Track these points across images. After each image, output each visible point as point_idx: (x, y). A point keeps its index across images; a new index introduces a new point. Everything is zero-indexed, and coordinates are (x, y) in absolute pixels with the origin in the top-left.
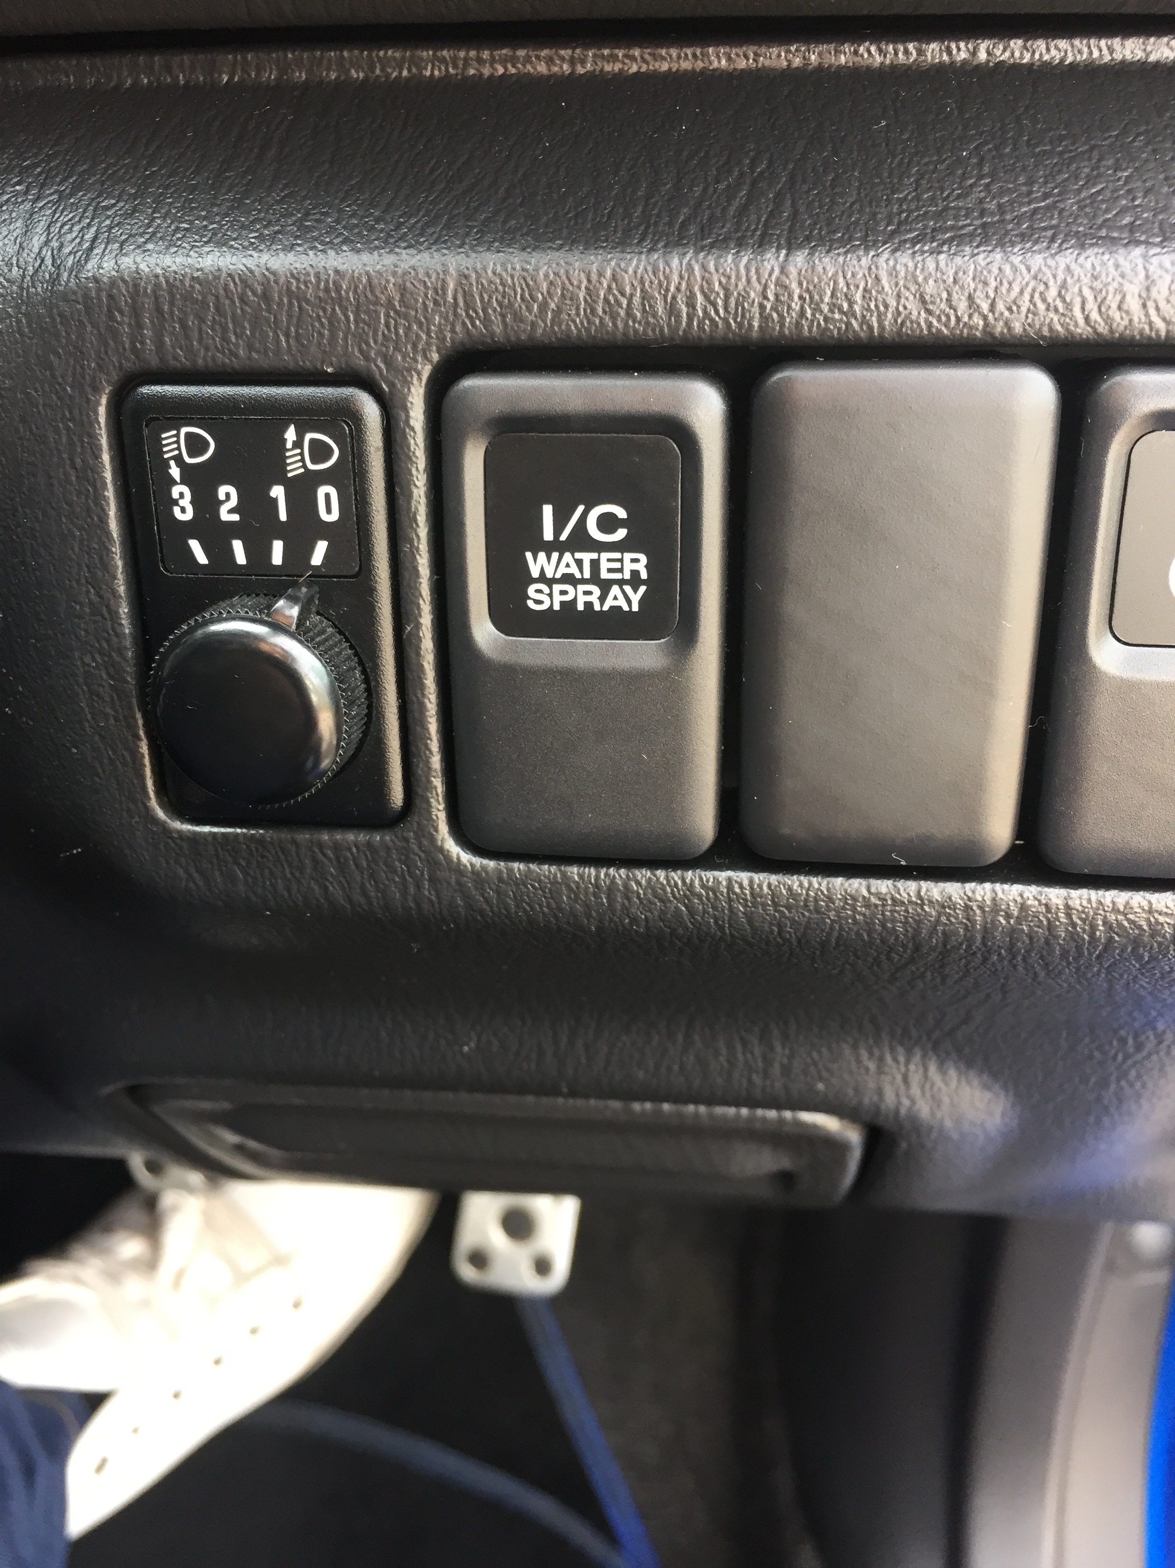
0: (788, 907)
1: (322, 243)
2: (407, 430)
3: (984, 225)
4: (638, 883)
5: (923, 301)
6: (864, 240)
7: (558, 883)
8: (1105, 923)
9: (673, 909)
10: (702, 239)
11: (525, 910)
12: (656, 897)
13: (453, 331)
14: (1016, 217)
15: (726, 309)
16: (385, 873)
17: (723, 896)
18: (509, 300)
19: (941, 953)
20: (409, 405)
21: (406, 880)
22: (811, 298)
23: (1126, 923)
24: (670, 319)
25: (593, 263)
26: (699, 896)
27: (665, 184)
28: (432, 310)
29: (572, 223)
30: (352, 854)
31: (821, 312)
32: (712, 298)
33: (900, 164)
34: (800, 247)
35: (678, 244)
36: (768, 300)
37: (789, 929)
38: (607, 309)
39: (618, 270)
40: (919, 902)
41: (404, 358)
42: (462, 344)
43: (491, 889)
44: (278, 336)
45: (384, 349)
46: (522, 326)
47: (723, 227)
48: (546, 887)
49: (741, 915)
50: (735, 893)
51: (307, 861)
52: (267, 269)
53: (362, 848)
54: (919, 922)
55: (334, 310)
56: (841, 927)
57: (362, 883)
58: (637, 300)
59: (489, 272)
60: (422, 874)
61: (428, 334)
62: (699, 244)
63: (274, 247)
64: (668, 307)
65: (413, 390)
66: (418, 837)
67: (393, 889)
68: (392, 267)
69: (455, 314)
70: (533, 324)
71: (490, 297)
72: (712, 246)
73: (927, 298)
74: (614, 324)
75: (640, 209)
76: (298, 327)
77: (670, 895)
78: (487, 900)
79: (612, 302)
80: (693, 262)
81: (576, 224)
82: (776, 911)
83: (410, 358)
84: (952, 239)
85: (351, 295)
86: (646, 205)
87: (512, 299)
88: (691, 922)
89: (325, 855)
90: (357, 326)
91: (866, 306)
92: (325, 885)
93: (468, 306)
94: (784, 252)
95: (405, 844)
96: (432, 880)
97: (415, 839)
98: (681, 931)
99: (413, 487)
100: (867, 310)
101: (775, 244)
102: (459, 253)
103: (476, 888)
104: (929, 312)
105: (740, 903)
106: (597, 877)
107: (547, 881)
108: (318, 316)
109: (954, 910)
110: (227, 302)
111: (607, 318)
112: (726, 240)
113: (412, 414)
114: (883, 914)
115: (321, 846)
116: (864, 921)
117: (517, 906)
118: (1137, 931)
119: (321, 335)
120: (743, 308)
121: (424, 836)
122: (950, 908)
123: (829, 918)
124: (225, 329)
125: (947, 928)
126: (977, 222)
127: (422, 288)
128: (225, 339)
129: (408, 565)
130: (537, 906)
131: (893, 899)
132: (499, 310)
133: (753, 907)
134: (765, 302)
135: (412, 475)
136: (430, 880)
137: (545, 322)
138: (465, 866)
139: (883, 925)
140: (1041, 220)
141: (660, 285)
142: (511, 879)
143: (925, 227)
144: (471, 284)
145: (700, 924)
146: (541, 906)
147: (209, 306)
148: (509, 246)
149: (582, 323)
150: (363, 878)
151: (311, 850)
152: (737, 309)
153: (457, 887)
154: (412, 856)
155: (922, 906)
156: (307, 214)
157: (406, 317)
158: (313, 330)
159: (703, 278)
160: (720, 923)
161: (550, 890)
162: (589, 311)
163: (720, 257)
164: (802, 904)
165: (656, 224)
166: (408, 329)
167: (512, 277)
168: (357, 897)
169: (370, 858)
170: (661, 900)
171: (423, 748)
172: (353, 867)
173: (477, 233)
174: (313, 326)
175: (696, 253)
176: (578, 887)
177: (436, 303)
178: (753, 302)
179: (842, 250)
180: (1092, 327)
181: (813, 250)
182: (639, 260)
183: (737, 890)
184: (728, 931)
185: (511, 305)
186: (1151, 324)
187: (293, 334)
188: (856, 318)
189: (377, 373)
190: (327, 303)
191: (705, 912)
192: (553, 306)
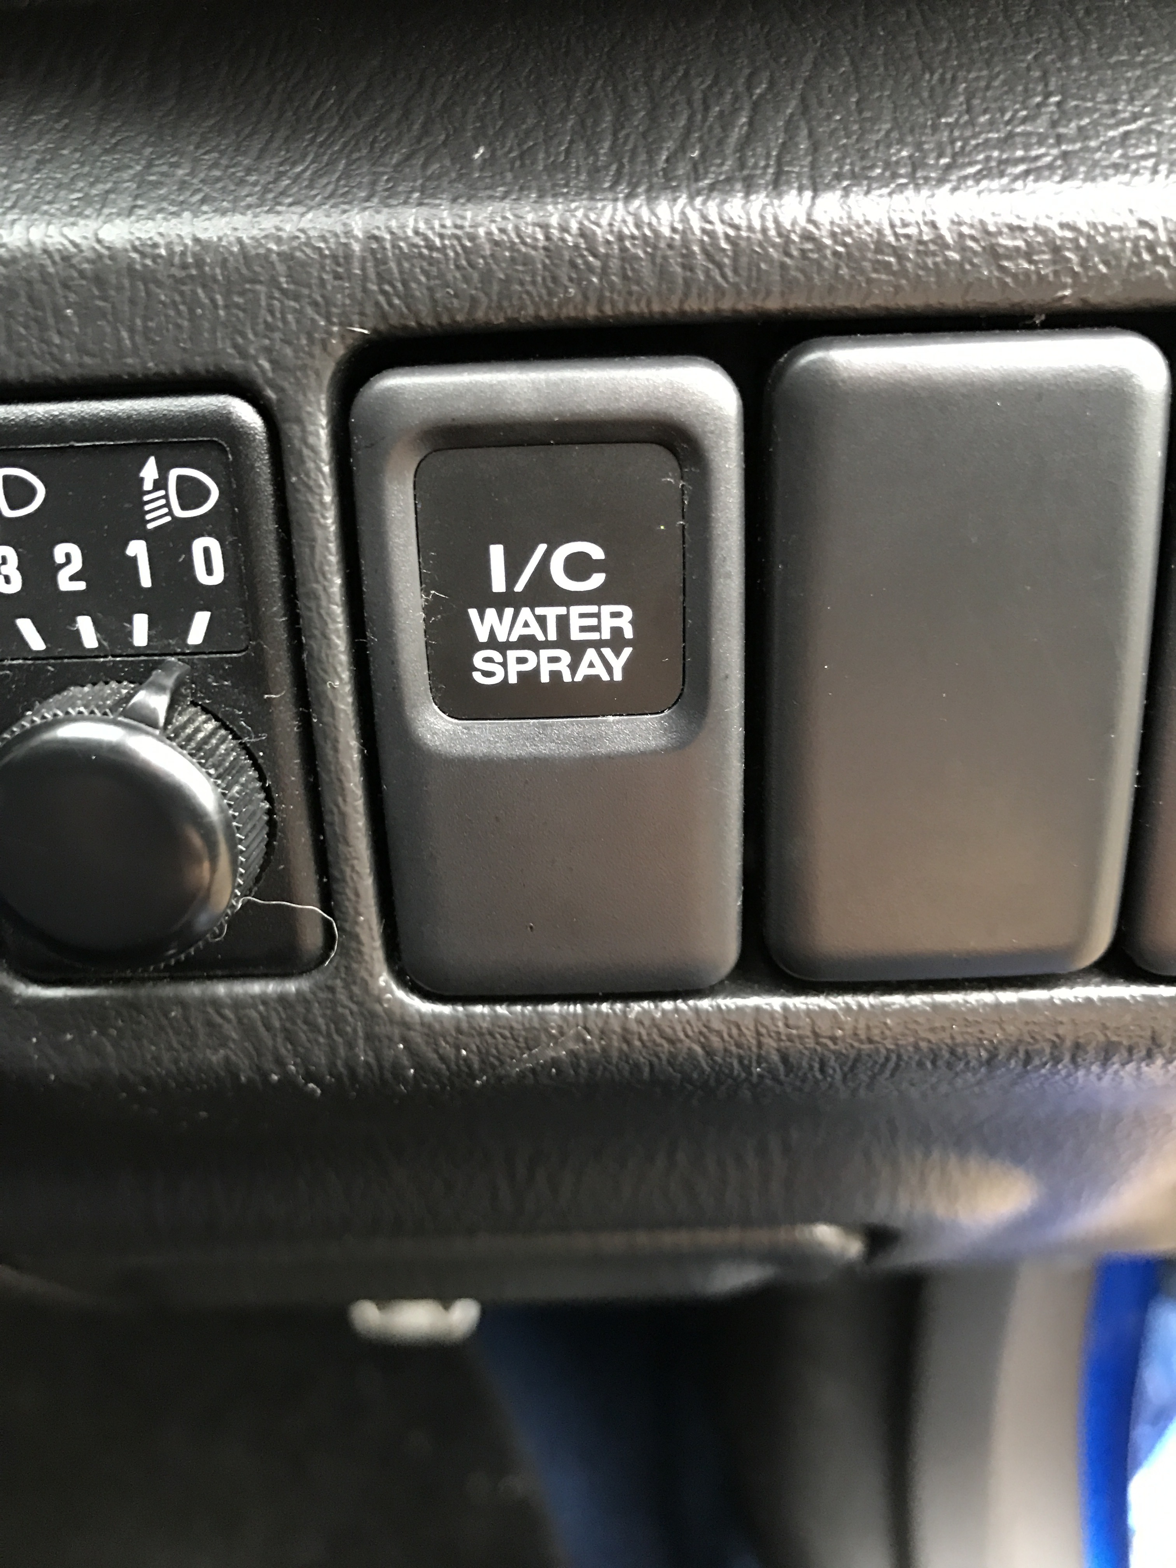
0: (833, 1038)
1: (172, 203)
2: (306, 452)
3: (1065, 155)
5: (995, 255)
6: (912, 176)
9: (685, 1050)
10: (697, 180)
12: (664, 1038)
13: (362, 314)
14: (1103, 143)
15: (735, 271)
16: (304, 1032)
17: (749, 1030)
18: (439, 268)
21: (333, 1040)
24: (660, 285)
25: (551, 215)
26: (719, 1034)
27: (637, 112)
28: (334, 287)
29: (518, 164)
30: (259, 1013)
31: (862, 271)
33: (942, 80)
34: (829, 187)
35: (666, 187)
37: (832, 1064)
38: (575, 276)
39: (586, 223)
41: (295, 351)
42: (376, 330)
44: (119, 331)
45: (267, 342)
46: (458, 302)
47: (722, 164)
48: (519, 1035)
49: (772, 1051)
50: (763, 1026)
51: (199, 1025)
52: (99, 241)
53: (272, 1004)
55: (194, 292)
56: (899, 1057)
57: (275, 1048)
58: (614, 264)
59: (410, 233)
60: (355, 1031)
61: (328, 318)
62: (694, 186)
63: (106, 211)
64: (657, 270)
65: (311, 396)
66: (347, 986)
67: (317, 1053)
68: (274, 231)
69: (365, 290)
70: (473, 300)
71: (413, 265)
72: (712, 188)
74: (585, 296)
75: (607, 144)
76: (145, 318)
77: (682, 1035)
78: (442, 1058)
79: (581, 265)
80: (688, 210)
81: (522, 165)
82: (818, 1043)
83: (304, 352)
84: (1027, 173)
85: (218, 271)
86: (615, 139)
87: (443, 266)
88: (707, 1064)
89: (223, 1017)
90: (228, 313)
93: (381, 278)
94: (808, 194)
95: (330, 996)
96: (369, 1037)
97: (343, 987)
98: (695, 1076)
99: (316, 528)
100: (922, 269)
101: (796, 185)
102: (365, 209)
103: (427, 1043)
104: (1003, 269)
105: (771, 1037)
106: (585, 1016)
107: (519, 1025)
108: (174, 303)
110: (44, 288)
111: (575, 288)
112: (729, 180)
113: (312, 429)
114: (952, 1038)
116: (929, 1047)
117: (482, 1061)
119: (179, 327)
120: (759, 269)
121: (355, 983)
123: (885, 1048)
124: (43, 327)
125: (1030, 1048)
126: (1055, 152)
127: (316, 257)
128: (45, 340)
129: (316, 632)
132: (424, 281)
133: (788, 1041)
134: (788, 260)
135: (313, 510)
136: (366, 1038)
137: (489, 296)
138: (412, 1016)
139: (953, 1052)
140: (1136, 146)
141: (645, 240)
142: (473, 1027)
143: (988, 159)
144: (384, 249)
145: (720, 1066)
147: (18, 295)
148: (433, 196)
150: (275, 1041)
151: (205, 1012)
152: (750, 270)
154: (340, 1010)
156: (150, 165)
157: (297, 297)
158: (168, 322)
159: (704, 231)
160: (746, 1062)
161: (524, 1037)
162: (549, 280)
163: (724, 202)
164: (850, 1033)
165: (632, 161)
166: (300, 313)
167: (442, 236)
169: (284, 1016)
170: (671, 1042)
171: (349, 870)
172: (262, 1029)
173: (388, 181)
174: (167, 316)
175: (691, 198)
177: (337, 277)
178: (772, 260)
179: (885, 191)
181: (847, 191)
182: (615, 209)
183: (767, 1022)
184: (755, 1072)
185: (441, 275)
187: (140, 328)
188: (908, 279)
189: (259, 374)
190: (184, 284)
191: (726, 1051)
192: (499, 273)
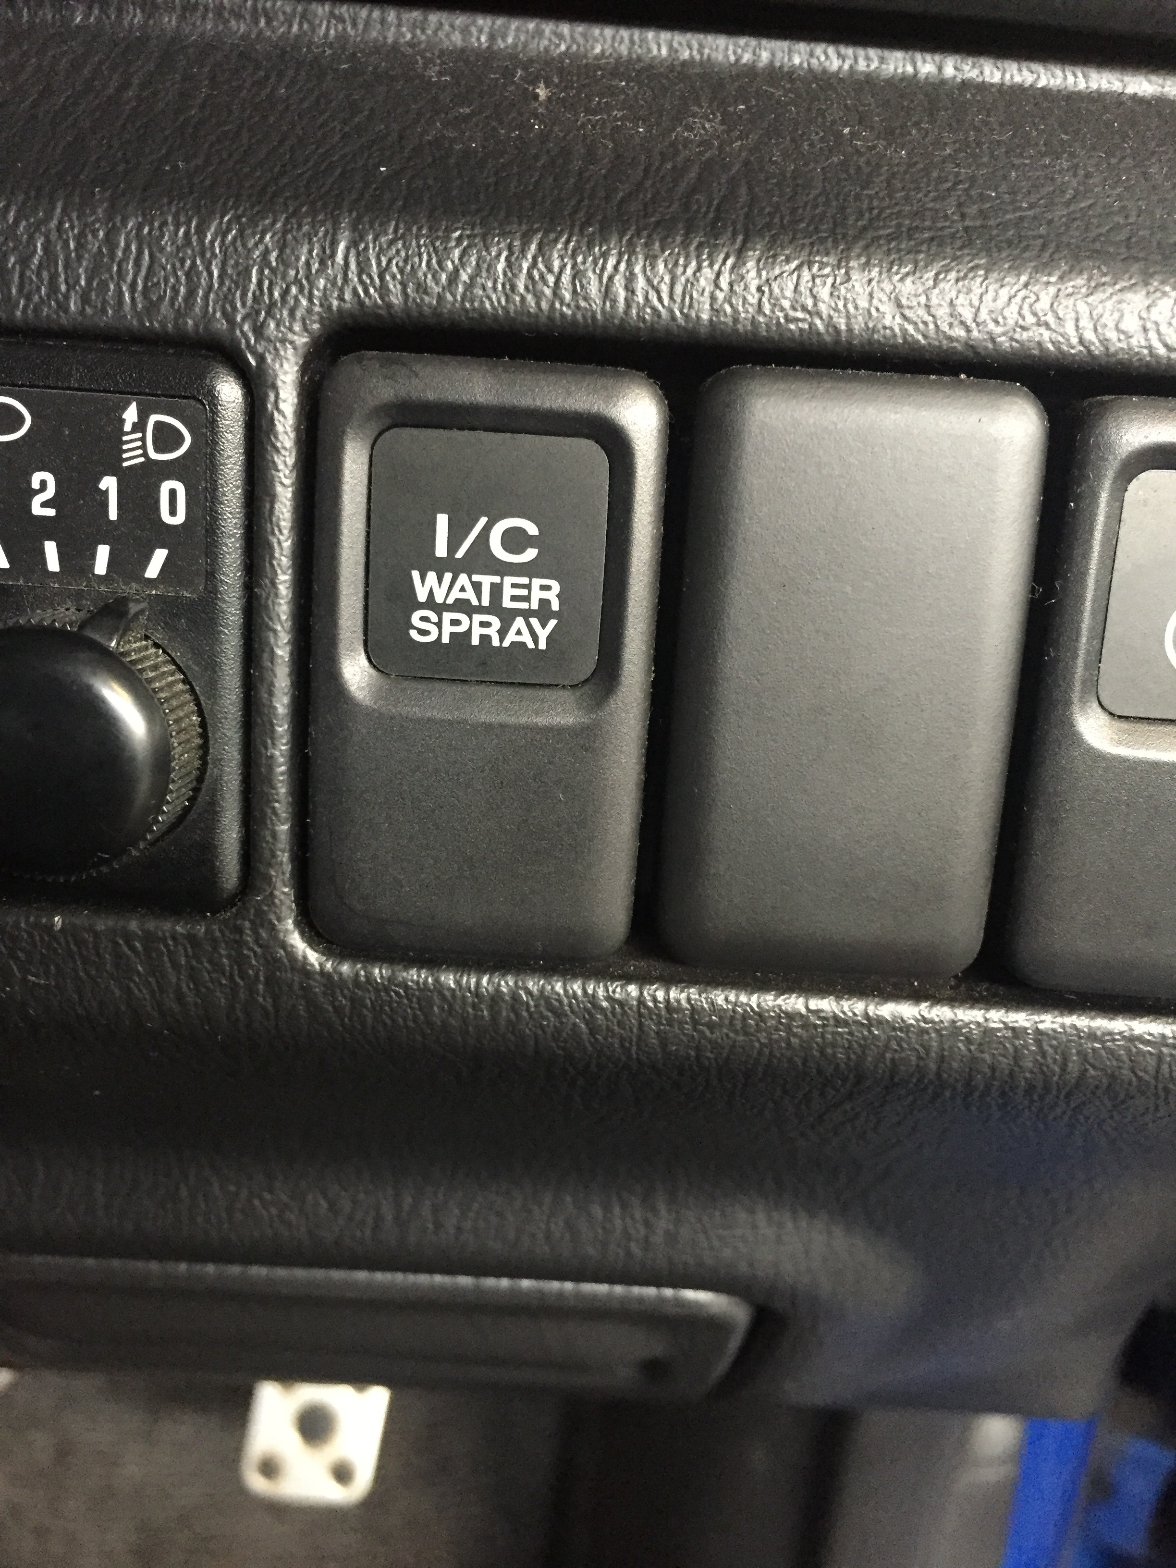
0: (711, 1026)
2: (276, 414)
4: (529, 993)
5: (899, 306)
6: (832, 232)
7: (429, 990)
8: (1079, 1053)
9: (570, 1026)
10: (645, 217)
11: (385, 1024)
12: (551, 1011)
13: (341, 298)
14: (1001, 223)
15: (671, 297)
16: (209, 973)
17: (633, 1011)
18: (412, 266)
19: (887, 1088)
20: (279, 383)
21: (235, 982)
22: (771, 291)
23: (1103, 1052)
24: (604, 303)
26: (602, 1010)
28: (317, 272)
30: (167, 946)
31: (782, 309)
32: (655, 282)
34: (760, 233)
35: (617, 221)
36: (721, 290)
37: (709, 1054)
38: (531, 287)
40: (865, 1022)
41: (278, 325)
42: (351, 315)
43: (344, 997)
45: (254, 314)
46: (427, 299)
47: (669, 207)
48: (413, 995)
49: (653, 1034)
50: (647, 1008)
51: (107, 956)
53: (181, 941)
54: (864, 1048)
55: (194, 263)
56: (772, 1052)
57: (178, 987)
58: (566, 279)
60: (257, 975)
61: (310, 299)
62: (642, 222)
64: (603, 290)
65: (286, 366)
66: (254, 927)
67: (218, 994)
69: (345, 278)
70: (440, 297)
71: (390, 261)
72: (658, 225)
73: (904, 302)
74: (538, 304)
76: (147, 279)
77: (567, 1008)
78: (338, 1010)
79: (537, 277)
82: (695, 1030)
83: (285, 326)
88: (590, 1042)
90: (221, 283)
91: (833, 305)
92: (129, 988)
93: (362, 270)
95: (237, 936)
96: (269, 983)
97: (251, 929)
98: (577, 1055)
100: (834, 310)
104: (904, 317)
105: (652, 1019)
106: (478, 984)
107: (415, 987)
108: (174, 268)
109: (908, 1031)
111: (529, 298)
112: (672, 221)
113: (283, 395)
114: (823, 1036)
115: (128, 937)
116: (801, 1046)
117: (375, 1020)
118: (1115, 1063)
120: (691, 297)
122: (901, 1029)
123: (758, 1040)
124: (54, 278)
125: (897, 1056)
126: (958, 225)
128: (53, 287)
129: (267, 581)
130: (400, 1020)
131: (835, 1017)
132: (399, 277)
133: (668, 1025)
134: (718, 292)
136: (267, 983)
137: (454, 296)
138: (312, 965)
139: (822, 1052)
140: (1029, 228)
141: (595, 262)
142: (370, 984)
145: (602, 1045)
146: (405, 1019)
147: (36, 247)
149: (499, 302)
150: (179, 979)
151: (113, 941)
152: (684, 297)
153: (300, 993)
154: (245, 951)
155: (869, 1027)
157: (284, 277)
158: (166, 285)
160: (627, 1045)
161: (419, 999)
162: (508, 287)
163: (667, 237)
164: (727, 1022)
166: (285, 293)
168: (171, 1004)
170: (555, 1014)
171: (269, 811)
172: (168, 965)
174: (166, 280)
176: (454, 995)
178: (703, 291)
180: (1085, 347)
181: (774, 238)
183: (650, 1004)
184: (635, 1056)
185: (414, 273)
186: (1150, 348)
187: (140, 288)
188: (821, 318)
189: (243, 341)
191: (608, 1029)
192: (464, 277)
